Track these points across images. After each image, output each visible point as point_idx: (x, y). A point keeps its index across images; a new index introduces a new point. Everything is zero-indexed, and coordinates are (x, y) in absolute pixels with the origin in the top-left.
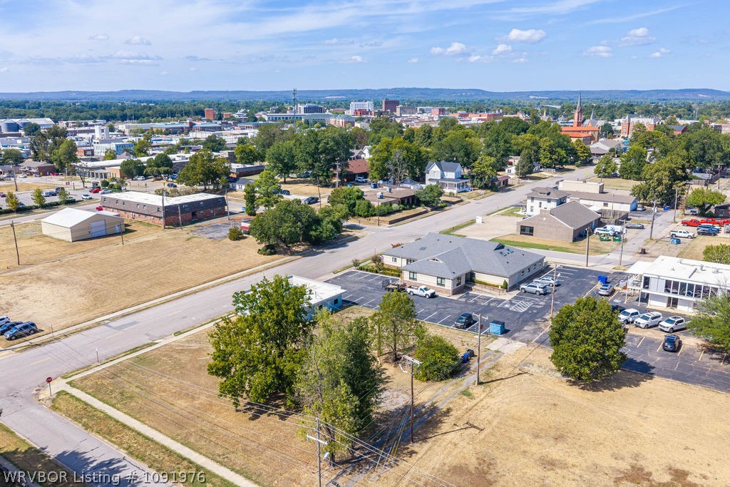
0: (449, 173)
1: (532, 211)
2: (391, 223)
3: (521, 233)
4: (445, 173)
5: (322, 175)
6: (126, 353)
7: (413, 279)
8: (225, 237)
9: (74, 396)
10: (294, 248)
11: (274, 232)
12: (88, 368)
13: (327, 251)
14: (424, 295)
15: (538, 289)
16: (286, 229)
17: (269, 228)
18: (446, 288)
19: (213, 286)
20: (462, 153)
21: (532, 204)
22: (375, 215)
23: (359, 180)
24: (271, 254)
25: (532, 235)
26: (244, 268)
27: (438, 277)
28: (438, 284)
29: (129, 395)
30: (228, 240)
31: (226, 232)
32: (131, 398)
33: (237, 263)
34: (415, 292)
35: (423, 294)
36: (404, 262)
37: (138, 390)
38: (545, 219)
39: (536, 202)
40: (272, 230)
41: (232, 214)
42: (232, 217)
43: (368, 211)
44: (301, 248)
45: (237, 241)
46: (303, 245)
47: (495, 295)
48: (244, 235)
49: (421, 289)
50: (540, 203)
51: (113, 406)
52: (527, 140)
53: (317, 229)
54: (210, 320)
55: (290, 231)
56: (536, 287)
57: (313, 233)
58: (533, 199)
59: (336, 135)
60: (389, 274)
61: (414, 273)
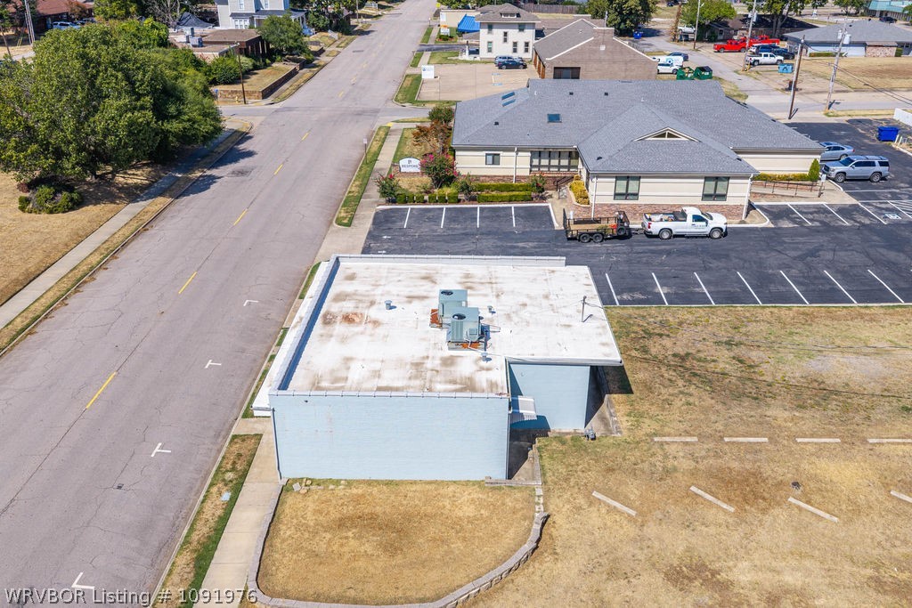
2: (267, 93)
7: (626, 195)
10: (120, 179)
14: (707, 230)
18: (729, 202)
21: (489, 37)
24: (76, 205)
28: (706, 196)
34: (677, 227)
35: (701, 228)
36: (523, 159)
40: (69, 123)
44: (138, 177)
49: (697, 218)
53: (180, 113)
55: (131, 124)
58: (490, 27)
61: (628, 178)
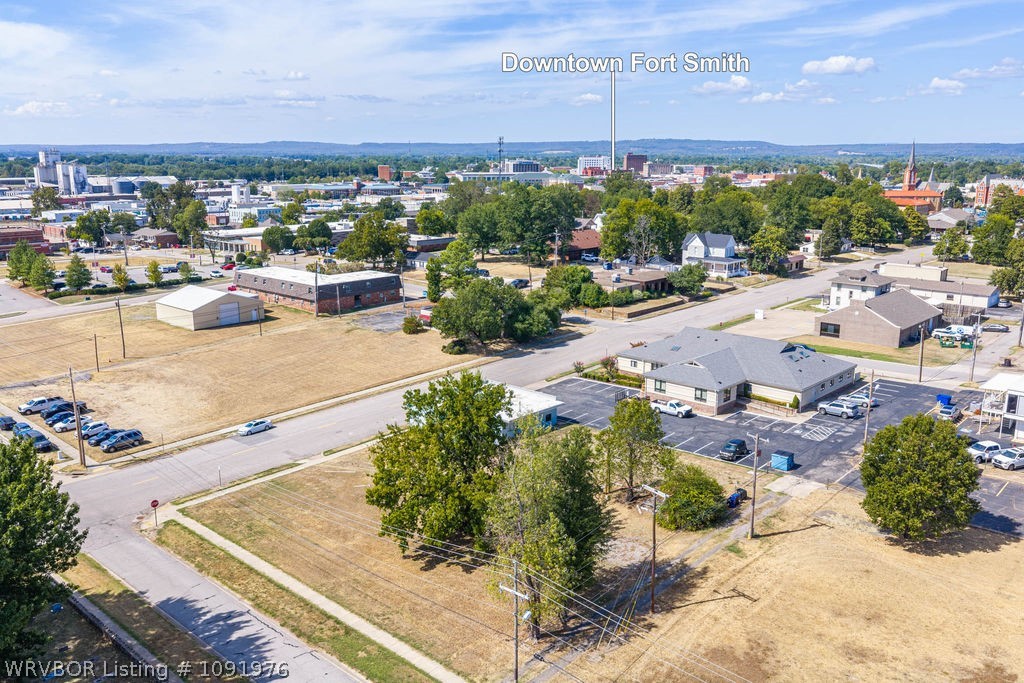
0: (716, 249)
1: (838, 303)
2: (631, 316)
3: (821, 334)
4: (711, 249)
5: (535, 250)
6: (259, 475)
7: (661, 390)
8: (398, 329)
9: (186, 528)
10: (492, 346)
11: (465, 321)
12: (207, 492)
13: (537, 351)
14: (676, 412)
15: (845, 410)
16: (481, 318)
17: (458, 317)
18: (708, 404)
19: (379, 393)
20: (736, 222)
21: (839, 294)
22: (608, 305)
23: (587, 259)
24: (460, 352)
25: (838, 336)
26: (423, 370)
27: (696, 389)
28: (696, 398)
29: (259, 529)
30: (402, 333)
31: (400, 322)
32: (262, 533)
33: (413, 363)
34: (663, 408)
35: (674, 411)
36: (648, 367)
37: (271, 524)
38: (857, 313)
39: (845, 291)
40: (462, 319)
41: (408, 299)
42: (408, 303)
43: (598, 300)
44: (501, 347)
45: (415, 336)
46: (505, 343)
47: (780, 416)
48: (425, 327)
49: (671, 405)
50: (851, 293)
51: (238, 543)
52: (833, 205)
53: (525, 320)
54: (373, 437)
55: (487, 321)
56: (842, 406)
57: (518, 325)
58: (839, 286)
59: (556, 194)
60: (626, 384)
61: (661, 381)
